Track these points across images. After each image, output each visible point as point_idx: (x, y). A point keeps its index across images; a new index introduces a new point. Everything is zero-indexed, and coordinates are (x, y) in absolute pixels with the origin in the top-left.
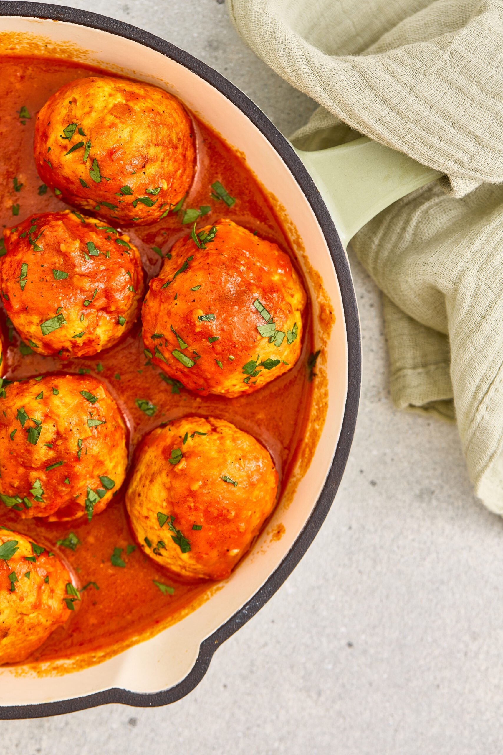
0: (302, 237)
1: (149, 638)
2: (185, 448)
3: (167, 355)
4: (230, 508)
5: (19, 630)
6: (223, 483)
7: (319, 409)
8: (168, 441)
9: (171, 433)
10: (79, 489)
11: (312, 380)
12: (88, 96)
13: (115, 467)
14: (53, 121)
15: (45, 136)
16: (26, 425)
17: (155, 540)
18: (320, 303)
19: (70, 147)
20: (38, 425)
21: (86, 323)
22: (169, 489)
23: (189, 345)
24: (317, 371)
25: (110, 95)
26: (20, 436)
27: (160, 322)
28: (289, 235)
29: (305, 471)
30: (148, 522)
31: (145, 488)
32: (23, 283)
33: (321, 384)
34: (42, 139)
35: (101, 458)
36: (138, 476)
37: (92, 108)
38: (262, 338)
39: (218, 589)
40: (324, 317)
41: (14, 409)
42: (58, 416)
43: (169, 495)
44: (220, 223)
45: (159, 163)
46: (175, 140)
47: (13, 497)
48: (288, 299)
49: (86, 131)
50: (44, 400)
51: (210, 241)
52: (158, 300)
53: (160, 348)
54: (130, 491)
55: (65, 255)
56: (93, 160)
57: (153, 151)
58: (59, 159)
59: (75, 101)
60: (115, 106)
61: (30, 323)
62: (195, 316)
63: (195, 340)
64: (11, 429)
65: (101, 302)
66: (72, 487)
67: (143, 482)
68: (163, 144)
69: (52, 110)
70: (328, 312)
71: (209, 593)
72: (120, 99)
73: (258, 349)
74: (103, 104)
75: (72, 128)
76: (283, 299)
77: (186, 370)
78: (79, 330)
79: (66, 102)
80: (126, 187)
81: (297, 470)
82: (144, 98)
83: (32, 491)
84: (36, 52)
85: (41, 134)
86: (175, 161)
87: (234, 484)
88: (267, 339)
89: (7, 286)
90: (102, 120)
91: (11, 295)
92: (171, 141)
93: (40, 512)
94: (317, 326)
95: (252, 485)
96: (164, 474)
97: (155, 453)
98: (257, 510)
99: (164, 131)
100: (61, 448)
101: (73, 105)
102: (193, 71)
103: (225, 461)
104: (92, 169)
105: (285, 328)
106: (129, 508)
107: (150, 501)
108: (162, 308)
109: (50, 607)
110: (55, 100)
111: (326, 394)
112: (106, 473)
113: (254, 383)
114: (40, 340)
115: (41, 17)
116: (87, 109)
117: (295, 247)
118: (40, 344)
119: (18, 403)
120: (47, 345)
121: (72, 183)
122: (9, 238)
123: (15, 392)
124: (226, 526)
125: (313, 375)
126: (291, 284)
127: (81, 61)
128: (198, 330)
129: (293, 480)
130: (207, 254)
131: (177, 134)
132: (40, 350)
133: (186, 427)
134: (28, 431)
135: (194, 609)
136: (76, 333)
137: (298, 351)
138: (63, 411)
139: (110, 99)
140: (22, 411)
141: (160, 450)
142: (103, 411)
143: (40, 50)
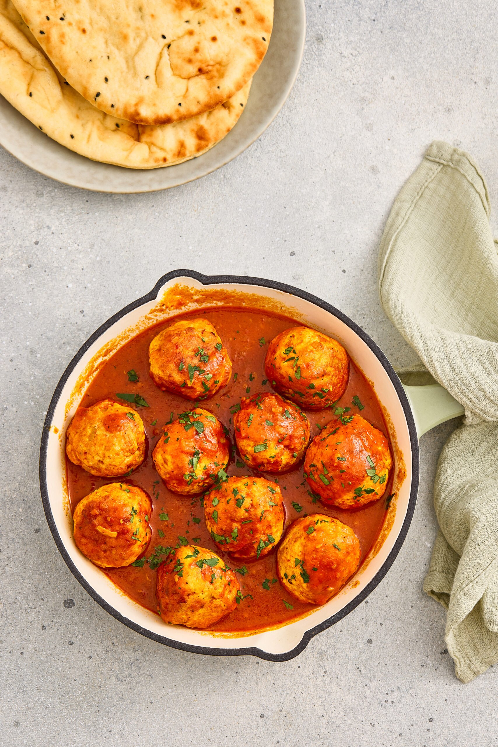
0: (396, 431)
1: (276, 629)
2: (316, 527)
3: (316, 477)
4: (334, 562)
5: (209, 606)
6: (333, 548)
7: (389, 524)
8: (307, 523)
9: (309, 519)
10: (256, 538)
11: (387, 509)
12: (301, 335)
13: (277, 532)
14: (280, 345)
15: (274, 352)
16: (237, 497)
17: (290, 574)
18: (399, 468)
19: (287, 359)
20: (243, 498)
21: (277, 451)
22: (304, 546)
23: (329, 472)
24: (391, 504)
25: (312, 337)
26: (232, 503)
27: (316, 458)
28: (389, 430)
29: (376, 555)
30: (289, 563)
31: (291, 545)
32: (249, 424)
33: (392, 511)
34: (272, 354)
35: (271, 524)
36: (287, 540)
37: (302, 341)
38: (368, 476)
39: (317, 610)
40: (400, 475)
41: (232, 489)
42: (255, 496)
43: (304, 549)
44: (355, 415)
45: (330, 376)
46: (340, 368)
47: (221, 536)
48: (384, 460)
49: (297, 352)
50: (248, 486)
51: (349, 422)
52: (317, 447)
53: (313, 472)
54: (281, 547)
55: (274, 414)
56: (298, 367)
57: (329, 369)
58: (280, 364)
59: (294, 336)
60: (314, 342)
61: (249, 445)
62: (336, 457)
63: (333, 470)
64: (228, 498)
65: (287, 443)
66: (253, 536)
67: (290, 542)
68: (334, 367)
69: (280, 339)
70: (403, 472)
71: (312, 612)
72: (317, 339)
73: (364, 482)
74: (308, 340)
75: (290, 349)
76: (381, 460)
77: (324, 486)
78: (273, 454)
79: (289, 336)
80: (313, 385)
81: (371, 555)
82: (329, 342)
83: (232, 534)
84: (275, 311)
85: (272, 350)
86: (338, 378)
87: (339, 549)
88: (369, 478)
89: (240, 425)
90: (307, 348)
91: (242, 429)
92: (338, 367)
93: (233, 547)
94: (396, 480)
95: (348, 553)
96: (303, 538)
97: (299, 528)
98: (347, 568)
99: (336, 361)
100: (252, 513)
101: (292, 338)
102: (357, 333)
103: (337, 536)
104: (296, 372)
105: (380, 475)
106: (279, 557)
107: (292, 551)
108: (318, 451)
109: (228, 598)
110: (282, 335)
111: (394, 516)
112: (271, 534)
113: (359, 501)
114: (252, 455)
115: (284, 291)
116: (299, 341)
117: (391, 437)
118: (250, 458)
119: (234, 486)
120: (254, 459)
121: (284, 378)
122: (245, 401)
123: (233, 480)
124: (330, 573)
125: (388, 506)
126: (386, 454)
127: (297, 320)
128: (335, 464)
129: (367, 560)
130: (347, 428)
131: (342, 365)
132: (250, 462)
133: (318, 517)
134: (237, 500)
135: (302, 618)
136: (272, 455)
137: (384, 490)
138: (257, 494)
139: (312, 339)
140: (236, 490)
141: (302, 527)
142: (277, 499)
143: (278, 310)
